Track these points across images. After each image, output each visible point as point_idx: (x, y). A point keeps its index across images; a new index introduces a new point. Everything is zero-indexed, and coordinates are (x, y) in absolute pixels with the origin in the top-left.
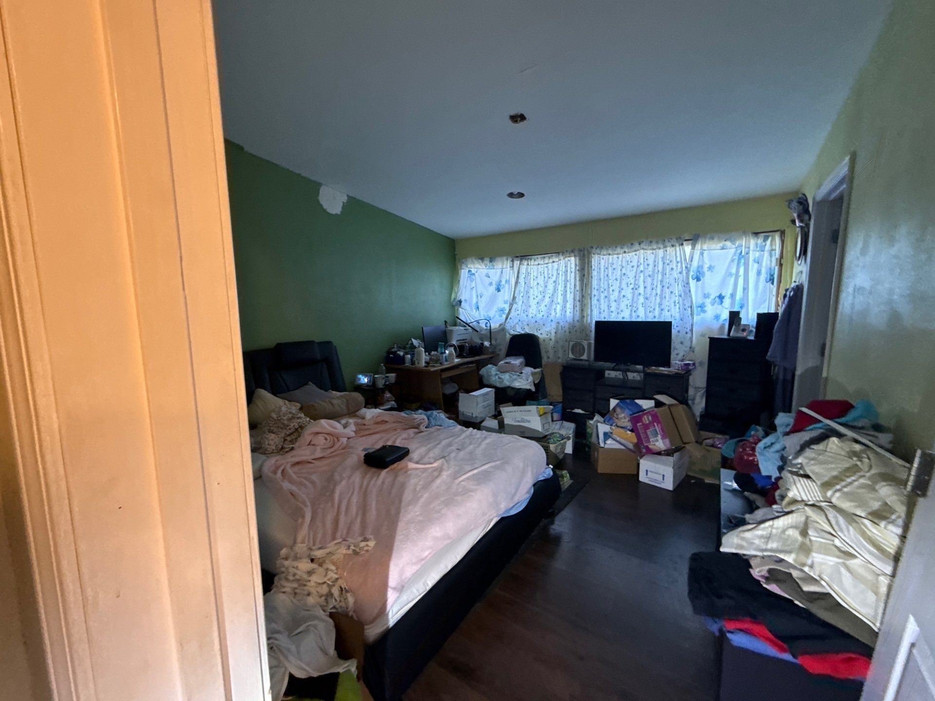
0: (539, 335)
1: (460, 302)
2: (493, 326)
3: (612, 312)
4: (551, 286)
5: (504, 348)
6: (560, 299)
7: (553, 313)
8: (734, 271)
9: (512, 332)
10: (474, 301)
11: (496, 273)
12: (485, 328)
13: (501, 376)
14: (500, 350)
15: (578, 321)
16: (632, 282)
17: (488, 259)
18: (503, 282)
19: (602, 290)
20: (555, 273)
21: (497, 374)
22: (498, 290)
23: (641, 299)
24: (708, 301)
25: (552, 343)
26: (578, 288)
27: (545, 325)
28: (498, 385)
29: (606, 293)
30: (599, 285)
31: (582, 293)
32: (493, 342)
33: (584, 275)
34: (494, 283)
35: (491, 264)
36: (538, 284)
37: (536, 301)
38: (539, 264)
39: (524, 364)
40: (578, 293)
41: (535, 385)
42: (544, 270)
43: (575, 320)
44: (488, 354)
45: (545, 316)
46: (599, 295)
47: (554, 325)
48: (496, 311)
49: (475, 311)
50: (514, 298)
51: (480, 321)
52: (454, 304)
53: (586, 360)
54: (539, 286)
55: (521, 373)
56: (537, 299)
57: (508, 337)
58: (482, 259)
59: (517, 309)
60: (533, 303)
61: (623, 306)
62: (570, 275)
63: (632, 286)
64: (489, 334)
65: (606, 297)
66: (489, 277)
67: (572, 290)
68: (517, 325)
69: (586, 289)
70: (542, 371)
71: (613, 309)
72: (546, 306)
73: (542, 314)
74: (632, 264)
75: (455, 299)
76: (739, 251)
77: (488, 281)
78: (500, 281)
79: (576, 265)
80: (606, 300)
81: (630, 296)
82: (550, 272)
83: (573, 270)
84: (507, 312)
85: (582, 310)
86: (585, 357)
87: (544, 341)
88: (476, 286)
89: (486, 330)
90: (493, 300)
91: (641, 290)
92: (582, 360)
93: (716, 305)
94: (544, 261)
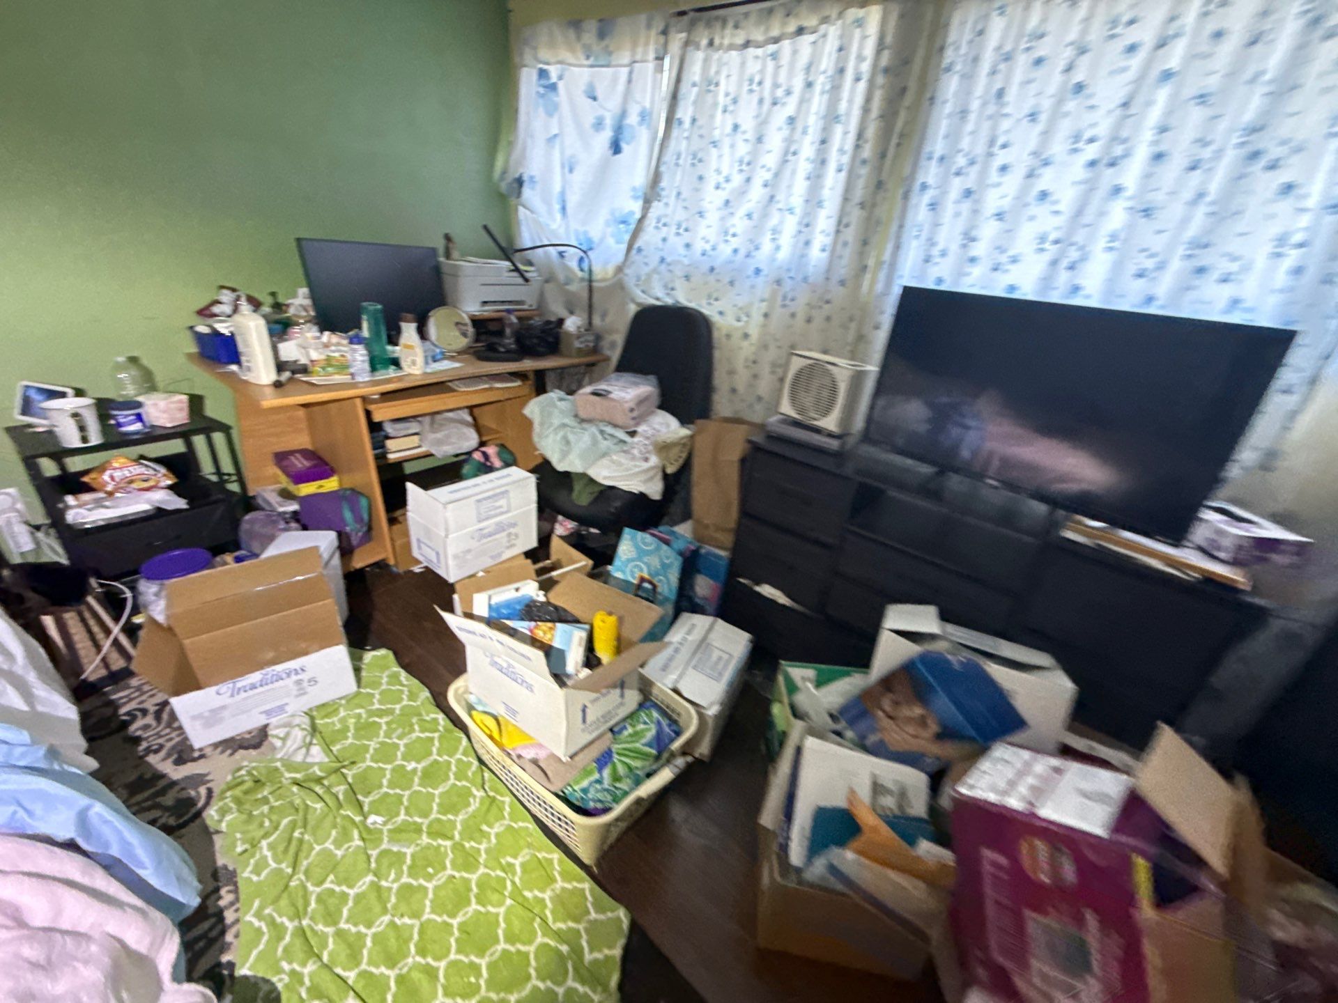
0: (716, 317)
1: (520, 182)
2: (597, 272)
3: (973, 260)
4: (775, 141)
6: (800, 186)
7: (767, 247)
9: (642, 298)
10: (557, 184)
13: (569, 437)
15: (842, 283)
16: (1103, 128)
17: (595, 26)
18: (633, 119)
19: (961, 161)
20: (798, 83)
21: (563, 426)
22: (616, 148)
23: (1117, 215)
25: (746, 349)
26: (867, 152)
27: (737, 284)
29: (970, 181)
30: (953, 137)
31: (879, 169)
32: (597, 321)
33: (904, 90)
34: (608, 120)
35: (601, 47)
36: (736, 127)
37: (722, 195)
38: (747, 44)
39: (656, 400)
40: (864, 171)
41: (666, 477)
42: (762, 71)
43: (835, 279)
45: (742, 252)
46: (943, 187)
47: (763, 287)
48: (608, 223)
49: (558, 217)
50: (656, 178)
51: (567, 251)
52: (503, 187)
53: (831, 435)
54: (739, 137)
55: (633, 434)
56: (729, 186)
57: (633, 309)
58: (576, 24)
59: (663, 221)
60: (712, 199)
62: (853, 91)
63: (1091, 152)
65: (968, 193)
66: (595, 99)
67: (846, 159)
68: (656, 276)
69: (897, 156)
71: (979, 249)
72: (749, 216)
73: (735, 242)
75: (504, 172)
77: (589, 112)
78: (625, 113)
79: (880, 47)
80: (966, 206)
81: (1066, 197)
82: (782, 78)
83: (866, 67)
84: (634, 224)
85: (865, 243)
87: (728, 336)
88: (561, 133)
90: (600, 183)
91: (1131, 175)
92: (818, 430)
94: (767, 30)
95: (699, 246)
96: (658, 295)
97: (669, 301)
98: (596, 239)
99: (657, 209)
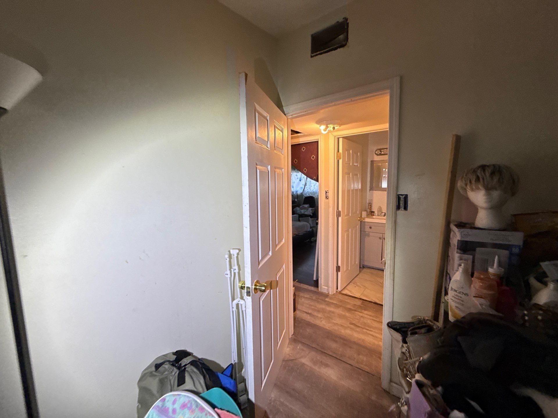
0: (315, 197)
5: (302, 202)
9: (305, 196)
13: (301, 211)
18: (302, 179)
22: (300, 181)
28: (300, 214)
32: (299, 199)
34: (299, 178)
37: (313, 185)
41: (313, 214)
48: (300, 188)
70: (315, 209)
73: (316, 189)
84: (303, 188)
90: (298, 184)
95: (312, 190)
96: (308, 195)
97: (309, 196)
98: (298, 190)
99: (306, 186)
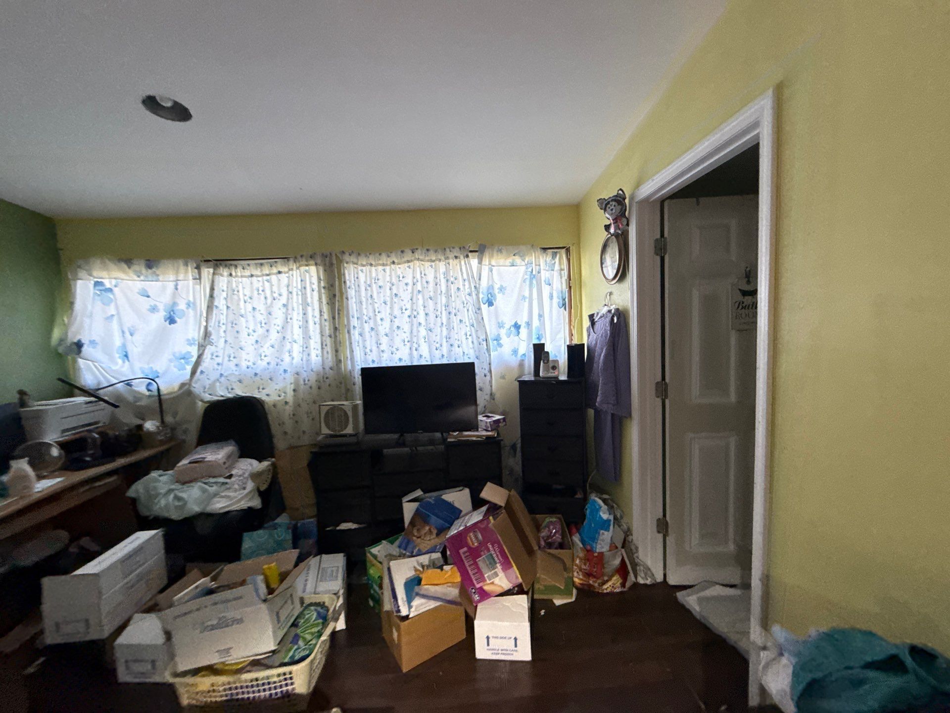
0: (264, 398)
1: (79, 345)
2: (164, 389)
3: (383, 351)
4: (279, 315)
5: (193, 429)
6: (297, 333)
7: (287, 359)
8: (527, 294)
9: (208, 397)
10: (118, 342)
11: (164, 288)
12: (147, 393)
13: (180, 494)
14: (185, 432)
15: (331, 369)
16: (409, 306)
17: (143, 262)
18: (182, 306)
19: (366, 318)
20: (284, 291)
21: (171, 491)
22: (172, 321)
23: (423, 332)
24: (503, 332)
25: (289, 409)
26: (326, 316)
27: (274, 379)
28: (175, 516)
29: (372, 324)
30: (360, 310)
31: (334, 323)
32: (169, 419)
33: (335, 296)
34: (161, 307)
35: (150, 271)
36: (254, 309)
37: (252, 339)
38: (252, 276)
39: (237, 454)
40: (327, 324)
41: (261, 494)
42: (263, 286)
43: (327, 368)
44: (153, 447)
45: (273, 364)
46: (362, 328)
47: (290, 378)
48: (170, 361)
49: (120, 361)
50: (207, 334)
51: (134, 382)
52: (61, 349)
53: (351, 435)
54: (257, 314)
55: (230, 476)
56: (256, 334)
57: (200, 407)
58: (129, 262)
59: (215, 354)
60: (247, 342)
61: (398, 342)
62: (312, 295)
63: (408, 313)
64: (157, 405)
65: (372, 329)
66: (148, 297)
67: (317, 320)
68: (218, 384)
69: (339, 317)
70: (274, 465)
71: (383, 347)
72: (272, 346)
73: (267, 360)
74: (406, 281)
75: (62, 340)
76: (530, 270)
77: (145, 303)
78: (175, 304)
79: (319, 279)
80: (373, 333)
81: (407, 327)
82: (275, 289)
83: (315, 287)
84: (194, 359)
85: (337, 351)
86: (349, 430)
87: (274, 406)
88: (118, 313)
89: (150, 396)
90: (159, 341)
91: (421, 318)
92: (344, 436)
93: (512, 336)
94: (262, 271)
98: (161, 371)
